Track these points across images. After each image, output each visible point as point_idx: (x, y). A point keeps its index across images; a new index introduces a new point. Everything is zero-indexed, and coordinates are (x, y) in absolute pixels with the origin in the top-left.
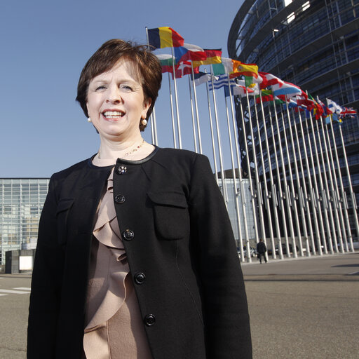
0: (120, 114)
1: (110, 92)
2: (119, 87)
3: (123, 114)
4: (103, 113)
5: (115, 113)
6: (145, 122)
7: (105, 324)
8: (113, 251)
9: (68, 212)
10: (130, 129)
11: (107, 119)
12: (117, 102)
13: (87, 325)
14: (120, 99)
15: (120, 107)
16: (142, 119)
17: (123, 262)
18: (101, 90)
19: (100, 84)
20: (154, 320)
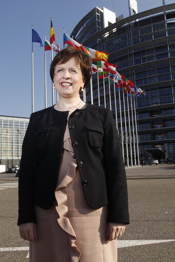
0: (70, 84)
1: (65, 74)
2: (69, 71)
3: (71, 84)
4: (61, 84)
5: (68, 84)
6: (82, 90)
7: (66, 186)
8: (71, 153)
9: (48, 133)
10: (74, 93)
11: (64, 87)
12: (69, 78)
13: (57, 186)
14: (70, 77)
15: (69, 81)
16: (81, 88)
17: (74, 158)
18: (61, 72)
19: (60, 69)
20: (87, 183)
